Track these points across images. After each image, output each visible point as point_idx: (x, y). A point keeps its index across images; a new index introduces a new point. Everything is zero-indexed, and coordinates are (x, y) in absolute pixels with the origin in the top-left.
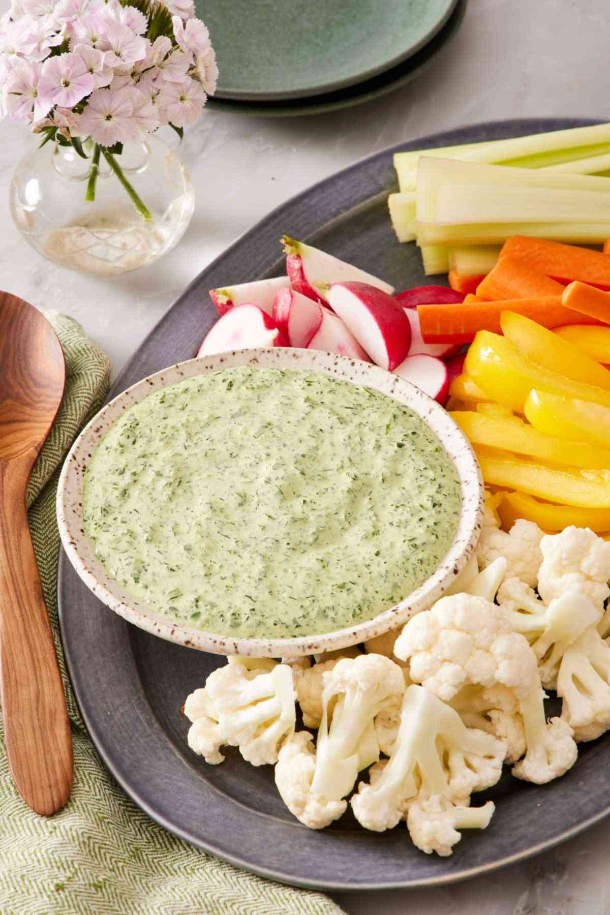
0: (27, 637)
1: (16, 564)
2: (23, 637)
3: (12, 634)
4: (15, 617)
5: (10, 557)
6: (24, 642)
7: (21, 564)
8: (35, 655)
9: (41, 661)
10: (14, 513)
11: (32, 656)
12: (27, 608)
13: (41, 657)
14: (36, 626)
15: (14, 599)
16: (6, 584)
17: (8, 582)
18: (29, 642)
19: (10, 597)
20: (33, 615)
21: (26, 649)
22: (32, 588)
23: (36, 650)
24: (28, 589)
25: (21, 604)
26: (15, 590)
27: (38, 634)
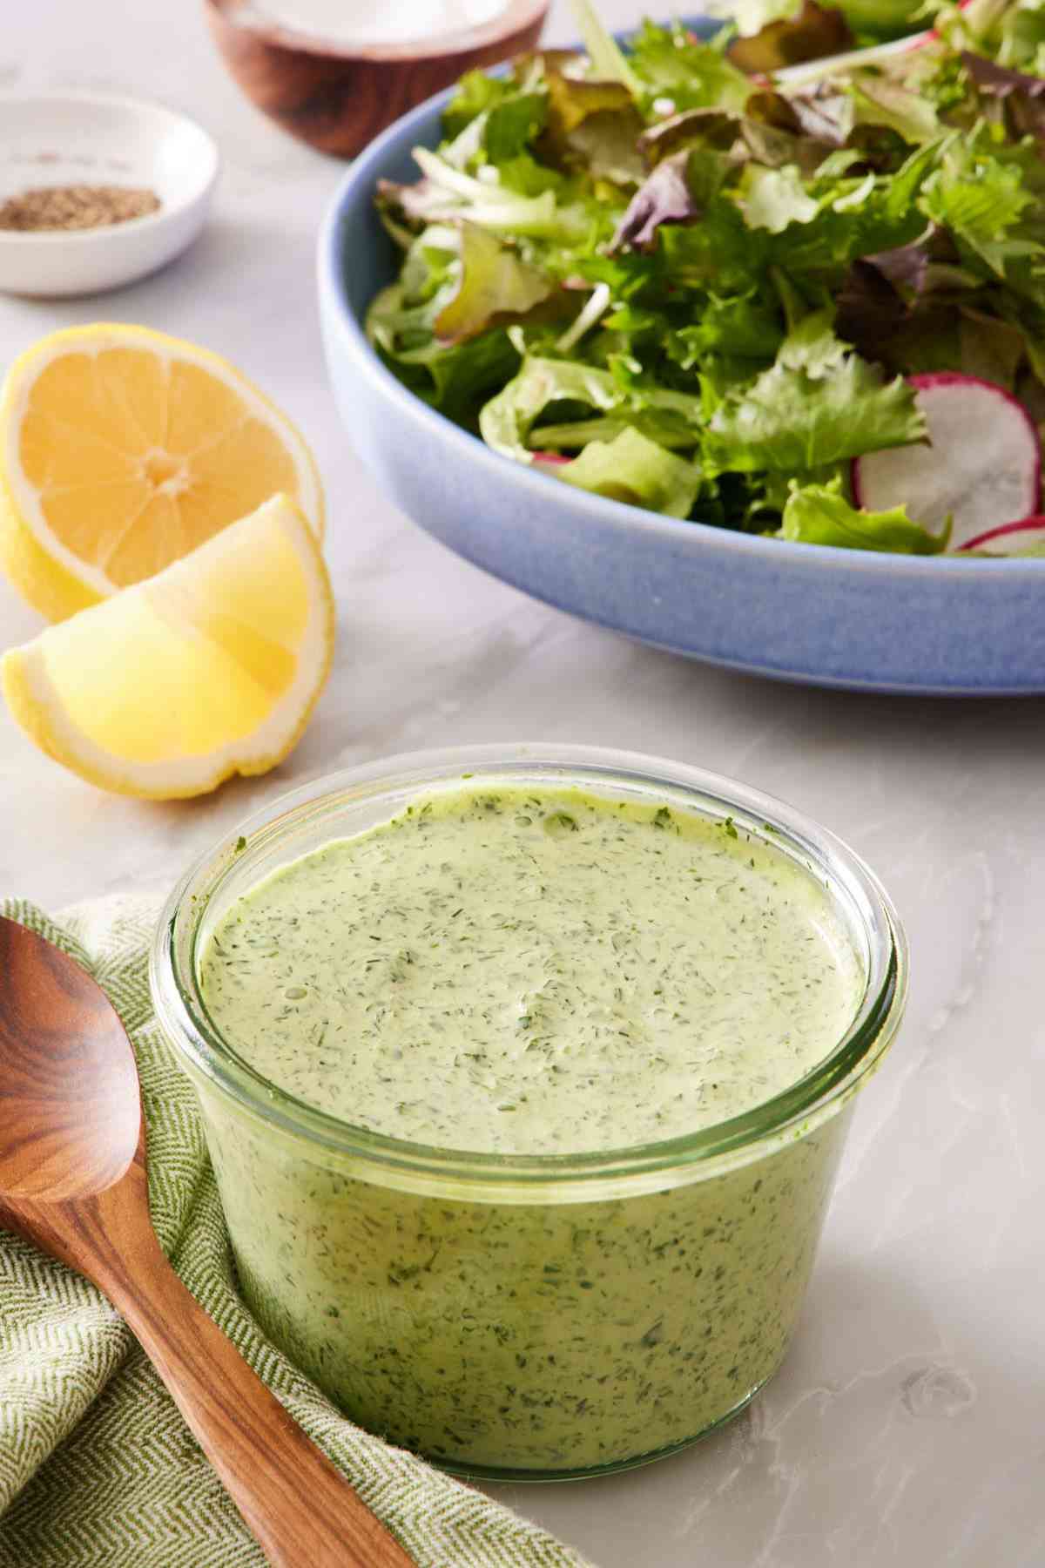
0: (318, 1514)
1: (218, 1384)
2: (309, 1516)
3: (283, 1515)
4: (273, 1484)
5: (196, 1371)
6: (316, 1525)
7: (228, 1381)
8: (349, 1542)
9: (370, 1551)
10: (159, 1289)
11: (348, 1547)
12: (285, 1458)
13: (364, 1544)
14: (322, 1489)
15: (251, 1450)
16: (217, 1423)
17: (219, 1419)
18: (325, 1523)
19: (241, 1448)
20: (304, 1469)
21: (328, 1538)
22: (274, 1418)
23: (347, 1533)
24: (267, 1420)
25: (271, 1455)
26: (244, 1431)
27: (336, 1502)
